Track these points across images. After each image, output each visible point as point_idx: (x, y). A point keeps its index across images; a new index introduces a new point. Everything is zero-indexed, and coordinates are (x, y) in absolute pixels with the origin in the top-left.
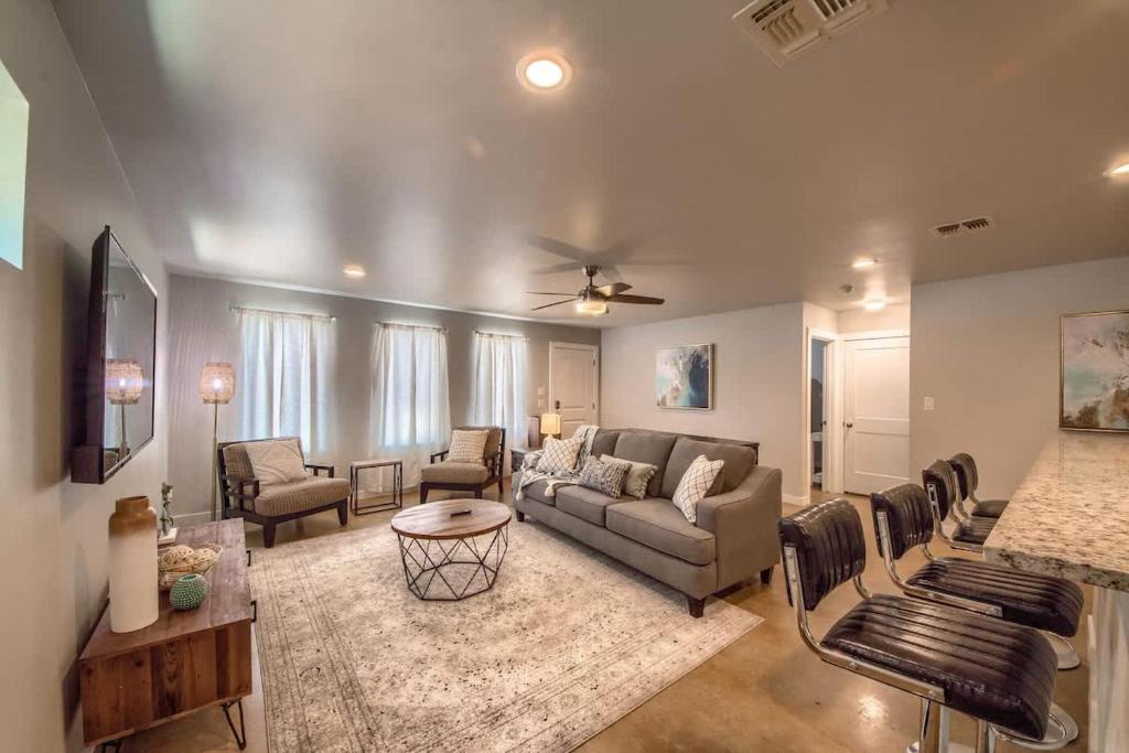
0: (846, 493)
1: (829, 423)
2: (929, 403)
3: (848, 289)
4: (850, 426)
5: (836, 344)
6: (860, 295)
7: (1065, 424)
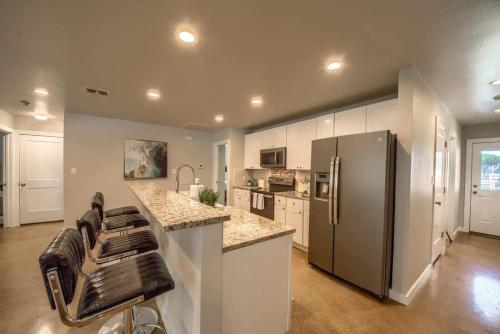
0: (22, 225)
1: (8, 185)
2: (73, 171)
3: (27, 103)
4: (23, 185)
5: (13, 135)
6: (32, 110)
7: (125, 176)
